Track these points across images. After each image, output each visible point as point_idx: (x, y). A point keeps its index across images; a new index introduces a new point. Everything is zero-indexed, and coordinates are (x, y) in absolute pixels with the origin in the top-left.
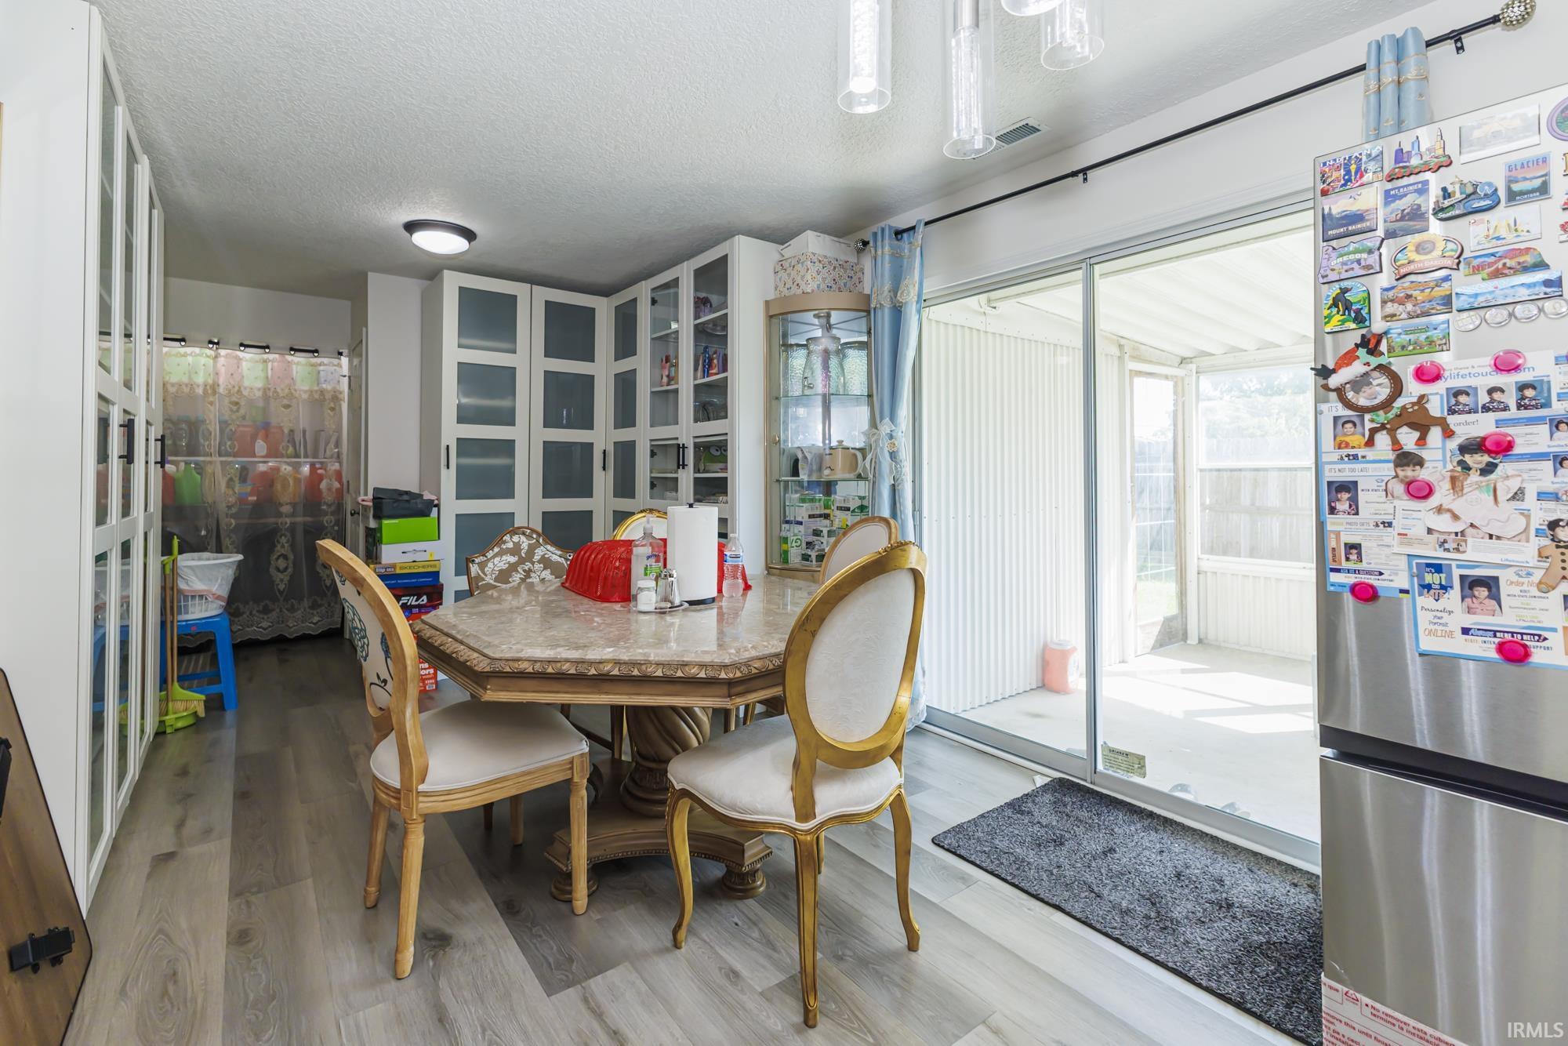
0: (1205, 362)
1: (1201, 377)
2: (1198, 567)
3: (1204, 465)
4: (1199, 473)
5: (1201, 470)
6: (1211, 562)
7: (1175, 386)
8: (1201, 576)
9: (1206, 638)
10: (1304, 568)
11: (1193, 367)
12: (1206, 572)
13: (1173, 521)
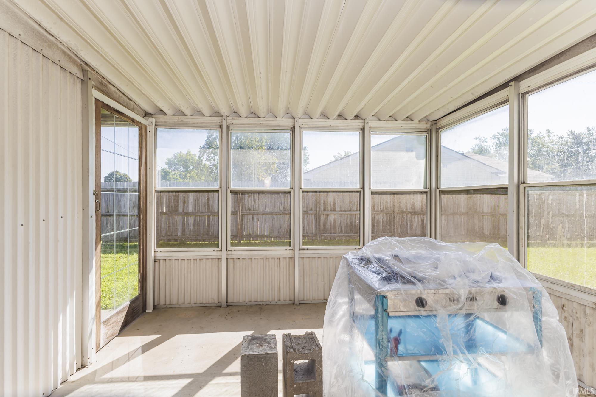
0: (161, 119)
1: (159, 129)
2: (154, 257)
3: (159, 188)
4: (156, 194)
5: (158, 192)
6: (164, 253)
7: (140, 130)
8: (157, 264)
9: (159, 305)
10: (214, 251)
11: (153, 120)
12: (160, 260)
13: (138, 228)
